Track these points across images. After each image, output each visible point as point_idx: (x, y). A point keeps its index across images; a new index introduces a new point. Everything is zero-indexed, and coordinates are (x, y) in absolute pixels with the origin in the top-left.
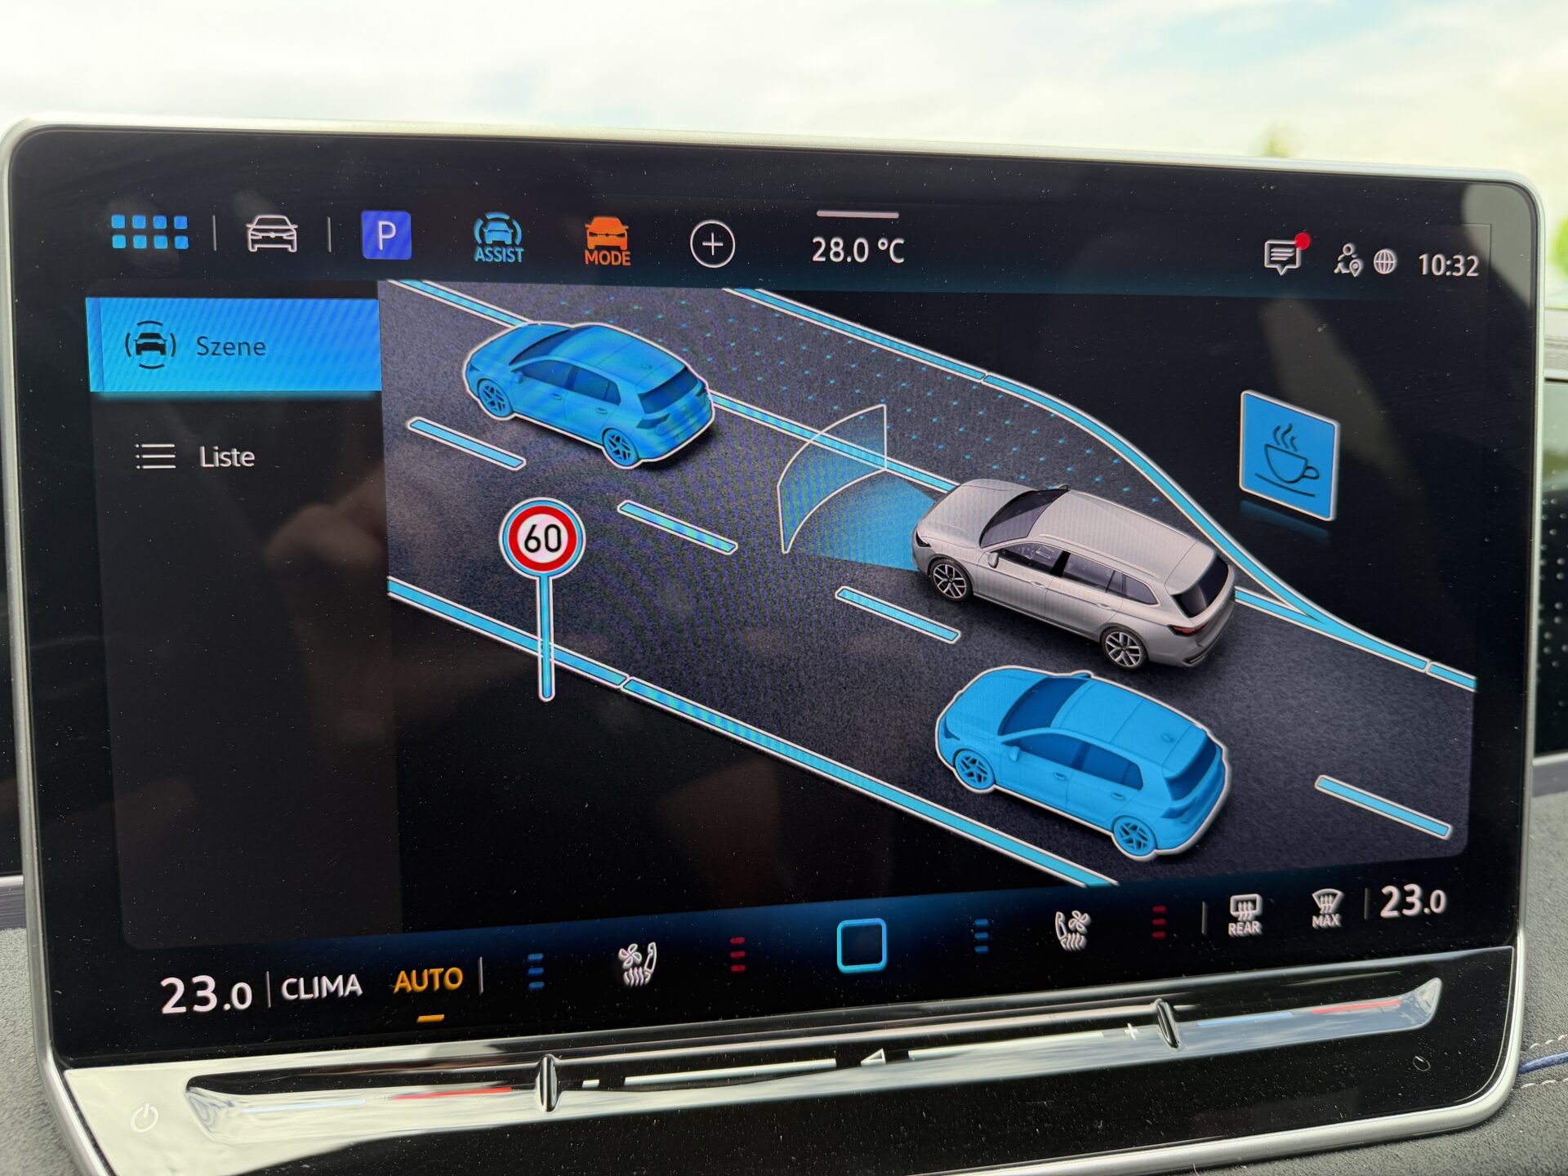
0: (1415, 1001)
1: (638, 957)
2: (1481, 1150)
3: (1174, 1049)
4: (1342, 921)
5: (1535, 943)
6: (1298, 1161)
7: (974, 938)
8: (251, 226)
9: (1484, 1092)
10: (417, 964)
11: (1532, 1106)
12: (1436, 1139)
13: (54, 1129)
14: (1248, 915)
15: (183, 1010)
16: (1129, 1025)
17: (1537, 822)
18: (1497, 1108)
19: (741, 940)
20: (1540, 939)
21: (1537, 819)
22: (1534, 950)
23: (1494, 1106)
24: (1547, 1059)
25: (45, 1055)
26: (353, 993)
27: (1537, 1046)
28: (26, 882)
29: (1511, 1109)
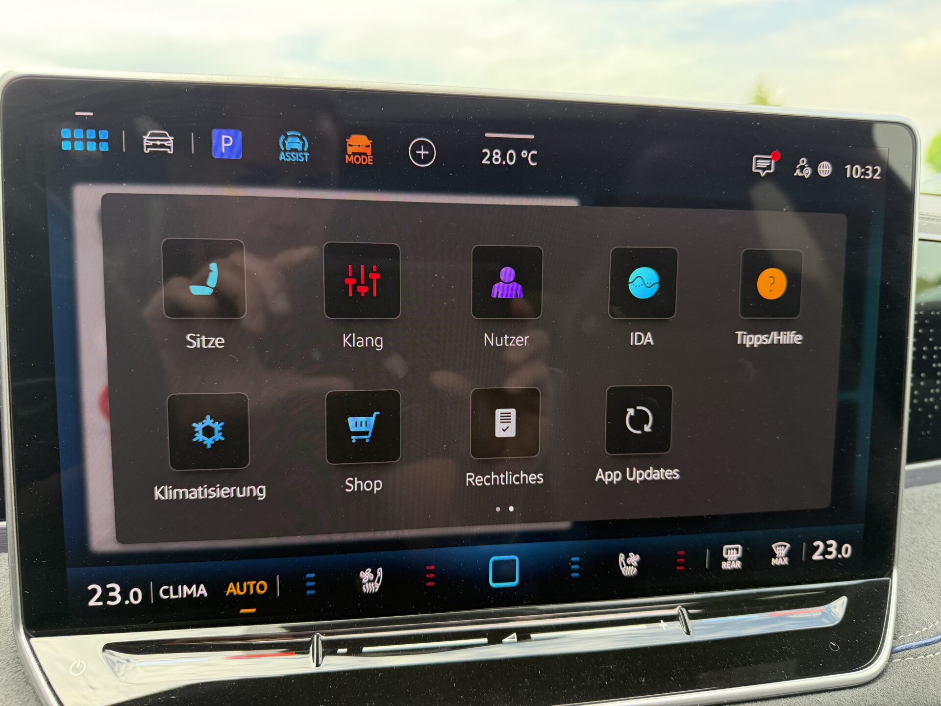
1: (371, 576)
2: (868, 698)
4: (789, 562)
5: (903, 576)
6: (759, 703)
7: (571, 568)
8: (146, 137)
9: (871, 663)
10: (240, 579)
11: (899, 672)
12: (841, 691)
13: (24, 673)
14: (734, 557)
15: (101, 603)
16: (662, 621)
17: (907, 503)
18: (878, 673)
19: (433, 567)
20: (906, 574)
21: (907, 502)
22: (903, 580)
23: (876, 672)
24: (909, 645)
25: (19, 629)
26: (202, 595)
27: (903, 638)
28: (9, 525)
29: (886, 674)
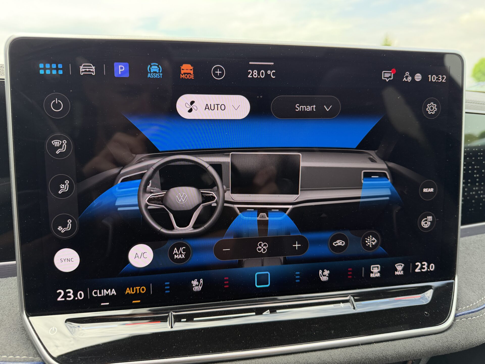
0: (425, 296)
1: (197, 283)
2: (444, 339)
3: (354, 310)
4: (404, 273)
5: (461, 280)
6: (390, 342)
7: (296, 278)
8: (81, 67)
9: (445, 322)
10: (132, 286)
11: (459, 326)
12: (431, 335)
13: (26, 334)
14: (376, 271)
15: (63, 299)
16: (341, 303)
18: (449, 327)
19: (227, 278)
21: (462, 244)
22: (460, 282)
23: (448, 326)
24: (463, 313)
25: (23, 313)
26: (113, 294)
27: (461, 309)
28: (17, 263)
29: (453, 327)
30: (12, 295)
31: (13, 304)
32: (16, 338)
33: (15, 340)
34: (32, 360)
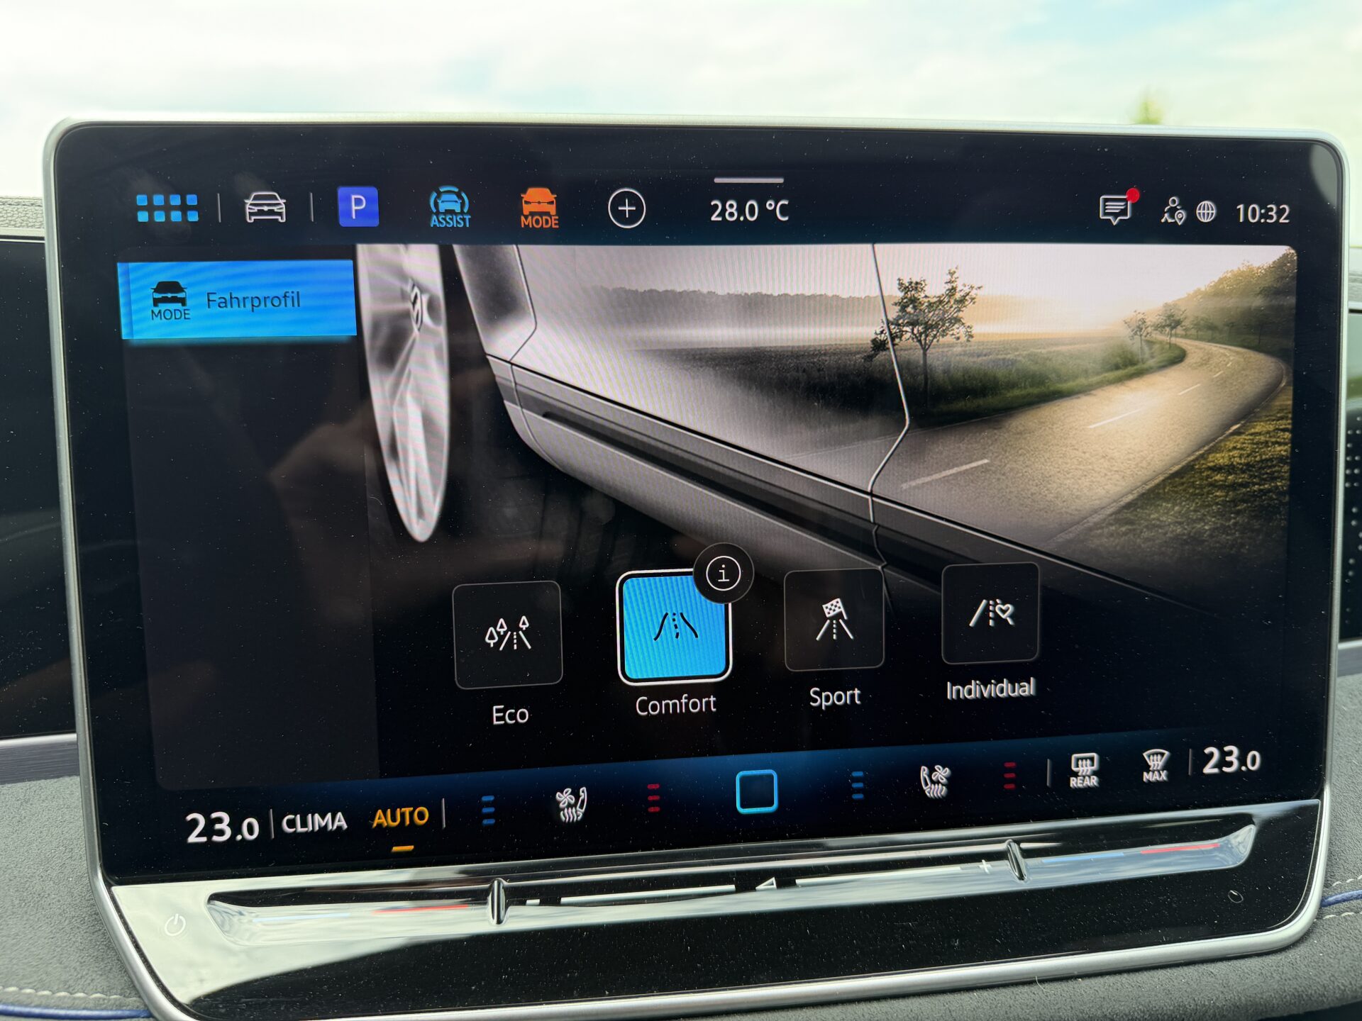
0: (1230, 844)
1: (572, 799)
2: (1286, 969)
4: (1168, 776)
5: (1341, 797)
6: (1125, 975)
7: (852, 787)
8: (249, 202)
9: (1290, 921)
10: (391, 804)
11: (1332, 933)
12: (1246, 959)
13: (104, 934)
14: (1087, 770)
15: (204, 839)
16: (983, 861)
18: (1301, 934)
19: (657, 786)
20: (1346, 794)
22: (1339, 805)
23: (1298, 933)
24: (1347, 894)
25: (97, 875)
26: (339, 828)
27: (1340, 884)
28: (79, 737)
29: (1314, 936)
30: (71, 825)
31: (72, 849)
32: (77, 944)
33: (72, 949)
34: (118, 1003)
